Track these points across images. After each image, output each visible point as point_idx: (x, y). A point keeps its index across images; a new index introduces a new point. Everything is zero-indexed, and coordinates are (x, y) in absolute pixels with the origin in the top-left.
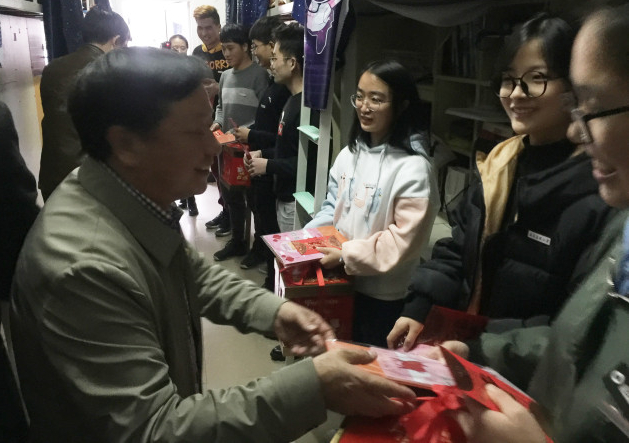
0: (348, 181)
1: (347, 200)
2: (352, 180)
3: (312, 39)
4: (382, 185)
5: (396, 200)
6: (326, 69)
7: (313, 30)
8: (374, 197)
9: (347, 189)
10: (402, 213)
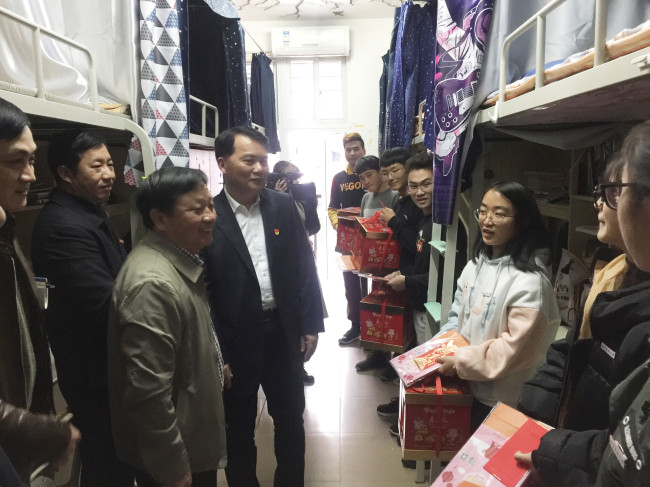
0: (469, 289)
1: (467, 307)
2: (472, 289)
3: (440, 163)
4: (497, 294)
5: (509, 308)
6: (451, 189)
7: (441, 155)
8: (489, 304)
9: (467, 297)
10: (513, 322)
